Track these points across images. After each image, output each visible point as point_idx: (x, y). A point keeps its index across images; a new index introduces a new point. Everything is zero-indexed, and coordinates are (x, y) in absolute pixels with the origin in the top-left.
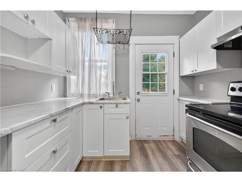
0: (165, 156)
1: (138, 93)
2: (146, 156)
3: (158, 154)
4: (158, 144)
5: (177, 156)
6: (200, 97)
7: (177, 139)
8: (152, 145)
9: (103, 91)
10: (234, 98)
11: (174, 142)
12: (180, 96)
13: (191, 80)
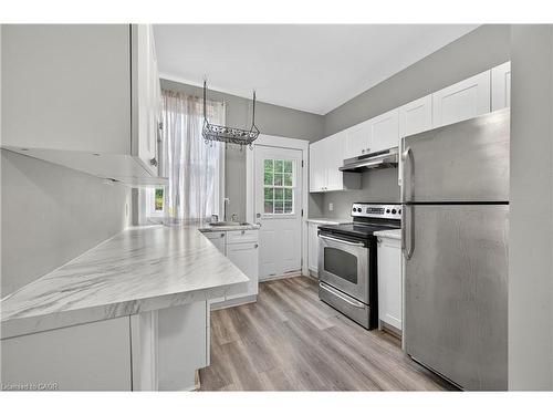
0: (295, 291)
1: (259, 215)
2: (274, 295)
3: (286, 290)
4: (284, 282)
5: (309, 288)
6: (330, 218)
7: (306, 273)
8: (278, 284)
9: (209, 213)
10: (356, 218)
11: (302, 277)
12: (309, 218)
13: (320, 199)
